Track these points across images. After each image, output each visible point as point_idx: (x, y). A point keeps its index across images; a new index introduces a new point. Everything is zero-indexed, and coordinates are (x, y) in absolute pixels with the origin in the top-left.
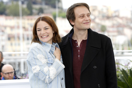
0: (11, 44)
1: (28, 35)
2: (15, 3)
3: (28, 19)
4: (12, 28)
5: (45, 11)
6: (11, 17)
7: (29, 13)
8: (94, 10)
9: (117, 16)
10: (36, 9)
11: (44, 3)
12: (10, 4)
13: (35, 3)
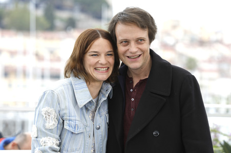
0: (10, 86)
1: (43, 70)
2: (21, 6)
3: (45, 38)
4: (13, 54)
5: (80, 24)
6: (12, 32)
7: (48, 26)
8: (174, 27)
9: (220, 42)
10: (62, 20)
11: (77, 8)
12: (11, 7)
13: (60, 8)
